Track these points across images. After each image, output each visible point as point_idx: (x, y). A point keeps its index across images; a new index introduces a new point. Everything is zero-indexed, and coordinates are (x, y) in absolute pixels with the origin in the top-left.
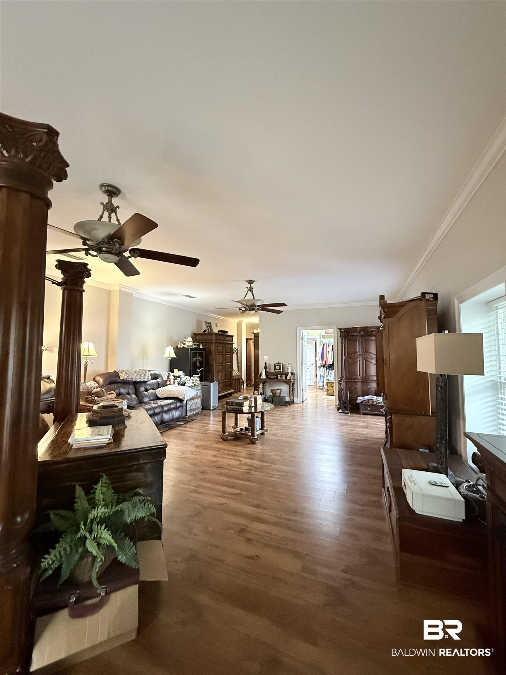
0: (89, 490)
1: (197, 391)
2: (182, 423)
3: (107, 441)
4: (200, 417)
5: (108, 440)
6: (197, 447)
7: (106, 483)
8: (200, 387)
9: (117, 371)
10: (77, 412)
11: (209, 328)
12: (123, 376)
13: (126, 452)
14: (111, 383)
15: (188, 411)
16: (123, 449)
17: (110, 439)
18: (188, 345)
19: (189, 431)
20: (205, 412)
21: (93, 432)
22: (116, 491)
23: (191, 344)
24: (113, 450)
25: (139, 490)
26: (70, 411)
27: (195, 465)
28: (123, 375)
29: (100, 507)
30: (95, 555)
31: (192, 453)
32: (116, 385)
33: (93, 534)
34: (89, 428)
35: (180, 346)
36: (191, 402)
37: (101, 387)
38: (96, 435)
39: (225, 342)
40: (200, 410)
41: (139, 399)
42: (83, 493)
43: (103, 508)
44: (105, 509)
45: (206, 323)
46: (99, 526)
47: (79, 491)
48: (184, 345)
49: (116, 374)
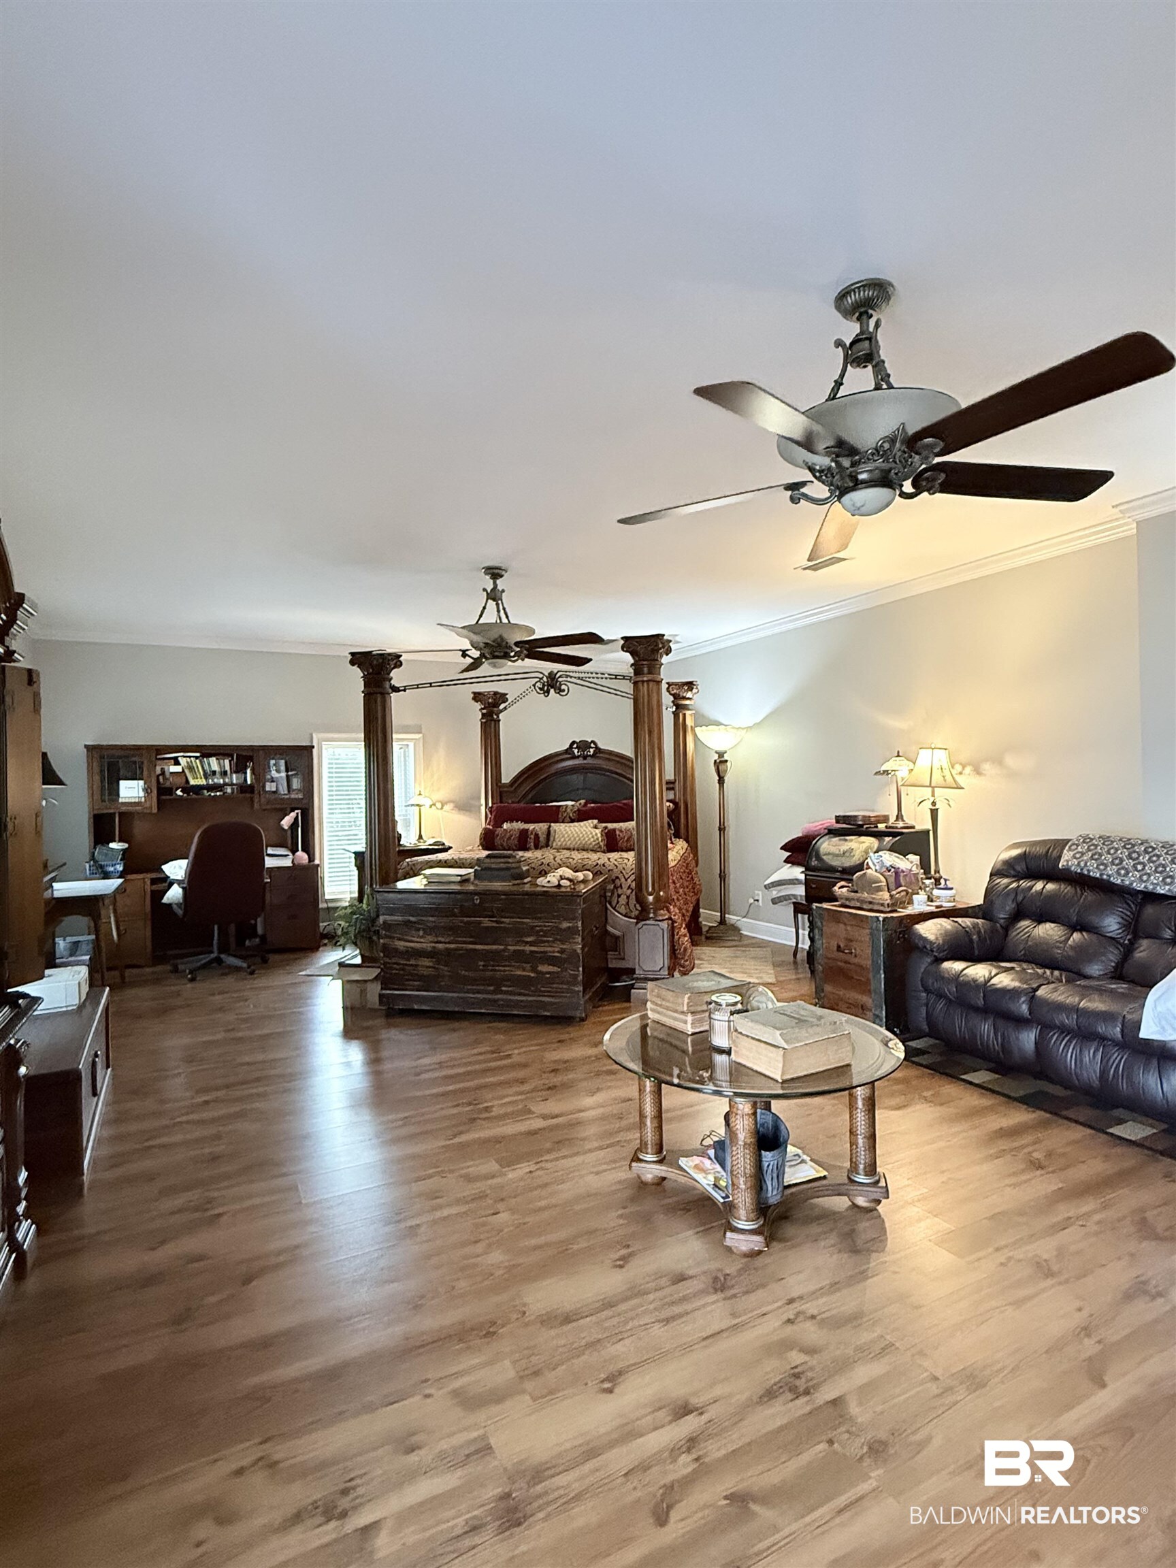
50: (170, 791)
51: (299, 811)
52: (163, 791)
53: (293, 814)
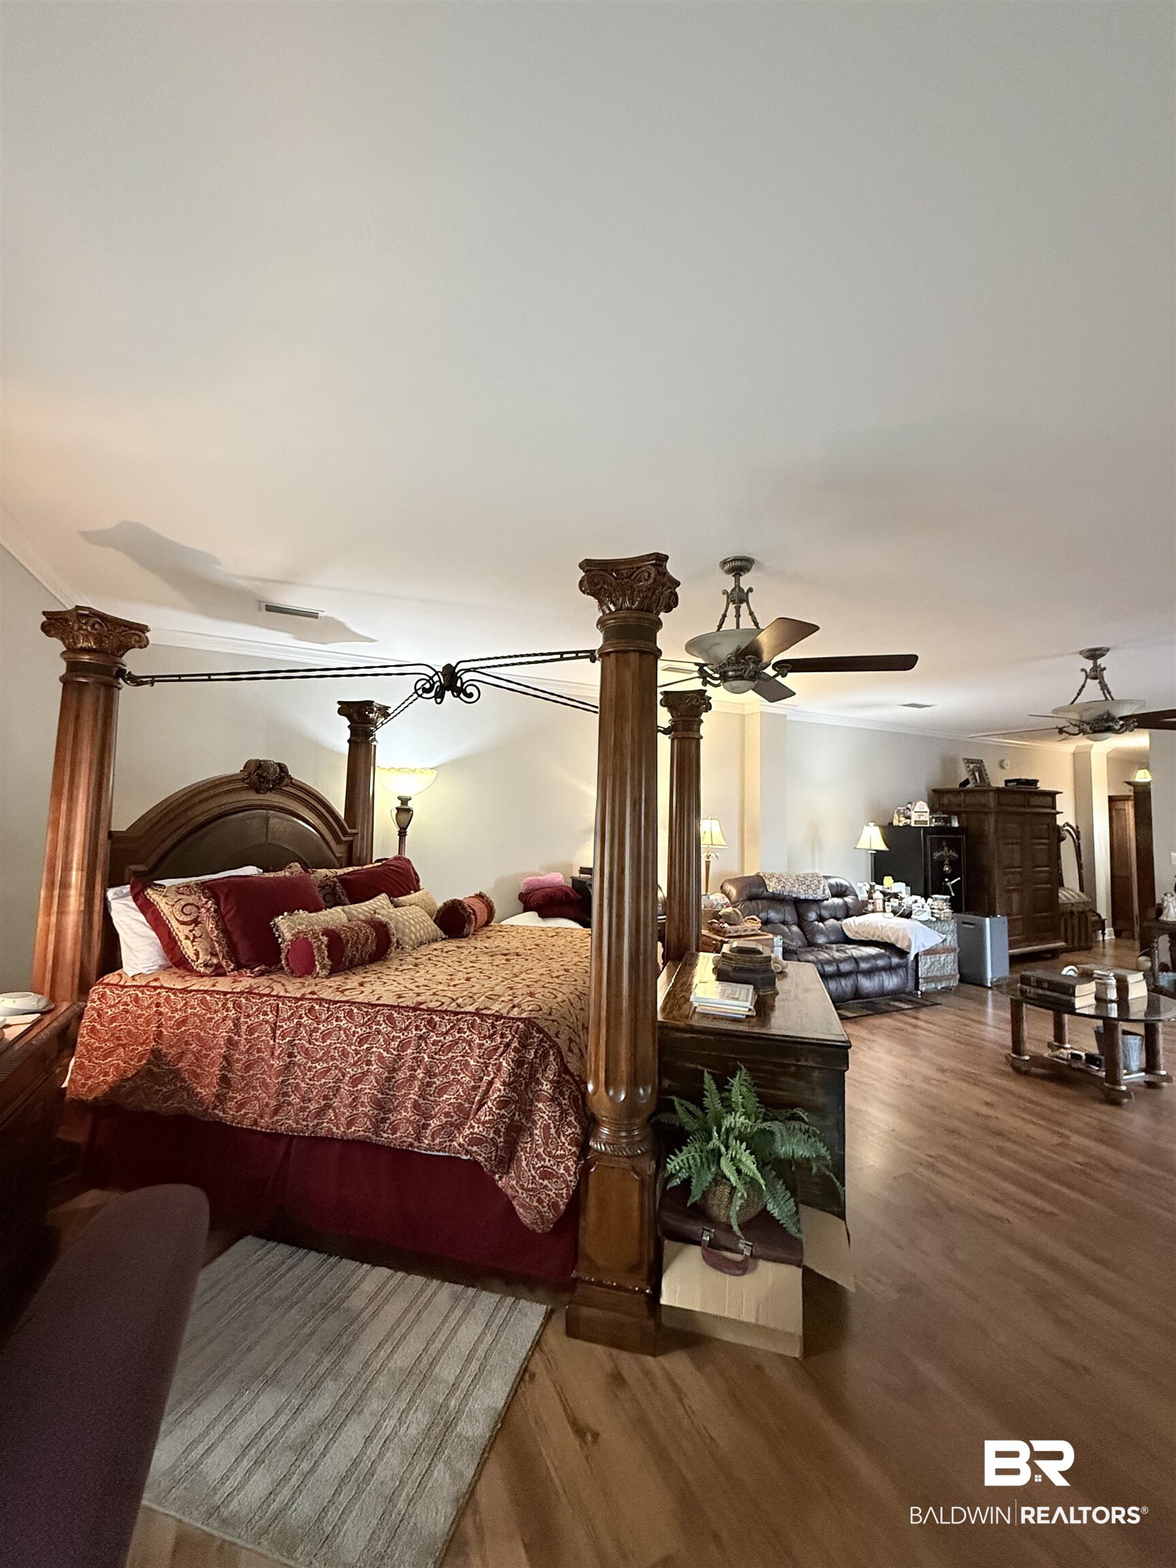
0: (722, 1085)
1: (944, 936)
2: (906, 1006)
3: (745, 1011)
4: (953, 1000)
5: (747, 1010)
6: (942, 1070)
7: (745, 1080)
8: (952, 926)
9: (761, 874)
10: (698, 950)
11: (977, 774)
12: (773, 887)
13: (777, 1037)
14: (751, 898)
15: (920, 980)
16: (773, 1031)
17: (750, 1010)
18: (918, 819)
19: (923, 1029)
20: (972, 989)
21: (723, 992)
22: (763, 1100)
23: (926, 817)
24: (756, 1030)
25: (799, 1112)
26: (688, 948)
27: (932, 1108)
28: (772, 884)
29: (738, 1114)
30: (734, 1184)
31: (927, 1079)
32: (760, 902)
33: (730, 1152)
34: (717, 982)
35: (899, 821)
36: (929, 960)
37: (734, 904)
38: (728, 997)
39: (1028, 810)
40: (954, 983)
41: (805, 936)
42: (714, 1087)
43: (743, 1117)
44: (745, 1119)
45: (969, 761)
46: (738, 1142)
47: (709, 1083)
48: (908, 821)
49: (759, 881)
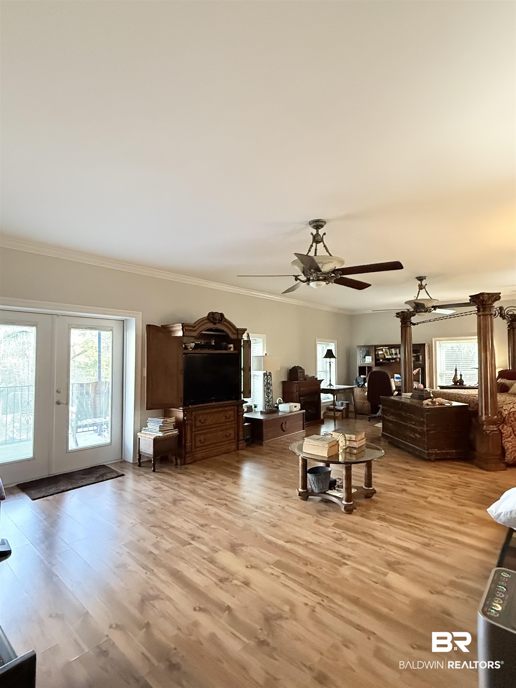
50: (379, 360)
51: (420, 368)
52: (376, 359)
53: (417, 370)
